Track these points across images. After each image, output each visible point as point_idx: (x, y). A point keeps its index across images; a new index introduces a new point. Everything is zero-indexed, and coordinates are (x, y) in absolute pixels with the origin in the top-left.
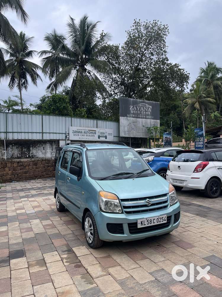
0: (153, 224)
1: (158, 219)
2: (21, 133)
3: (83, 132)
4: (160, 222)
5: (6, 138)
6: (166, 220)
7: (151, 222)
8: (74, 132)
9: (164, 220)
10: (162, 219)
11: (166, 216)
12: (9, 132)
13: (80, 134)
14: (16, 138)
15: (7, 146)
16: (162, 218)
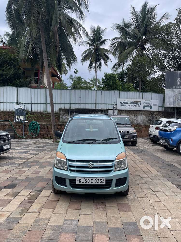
0: (90, 183)
1: (96, 180)
2: (81, 104)
3: (129, 103)
4: (98, 183)
5: (71, 108)
6: (105, 182)
7: (89, 181)
8: (121, 103)
9: (103, 182)
10: (100, 181)
11: (104, 179)
12: (72, 104)
13: (126, 105)
14: (77, 108)
15: (71, 114)
16: (100, 179)
